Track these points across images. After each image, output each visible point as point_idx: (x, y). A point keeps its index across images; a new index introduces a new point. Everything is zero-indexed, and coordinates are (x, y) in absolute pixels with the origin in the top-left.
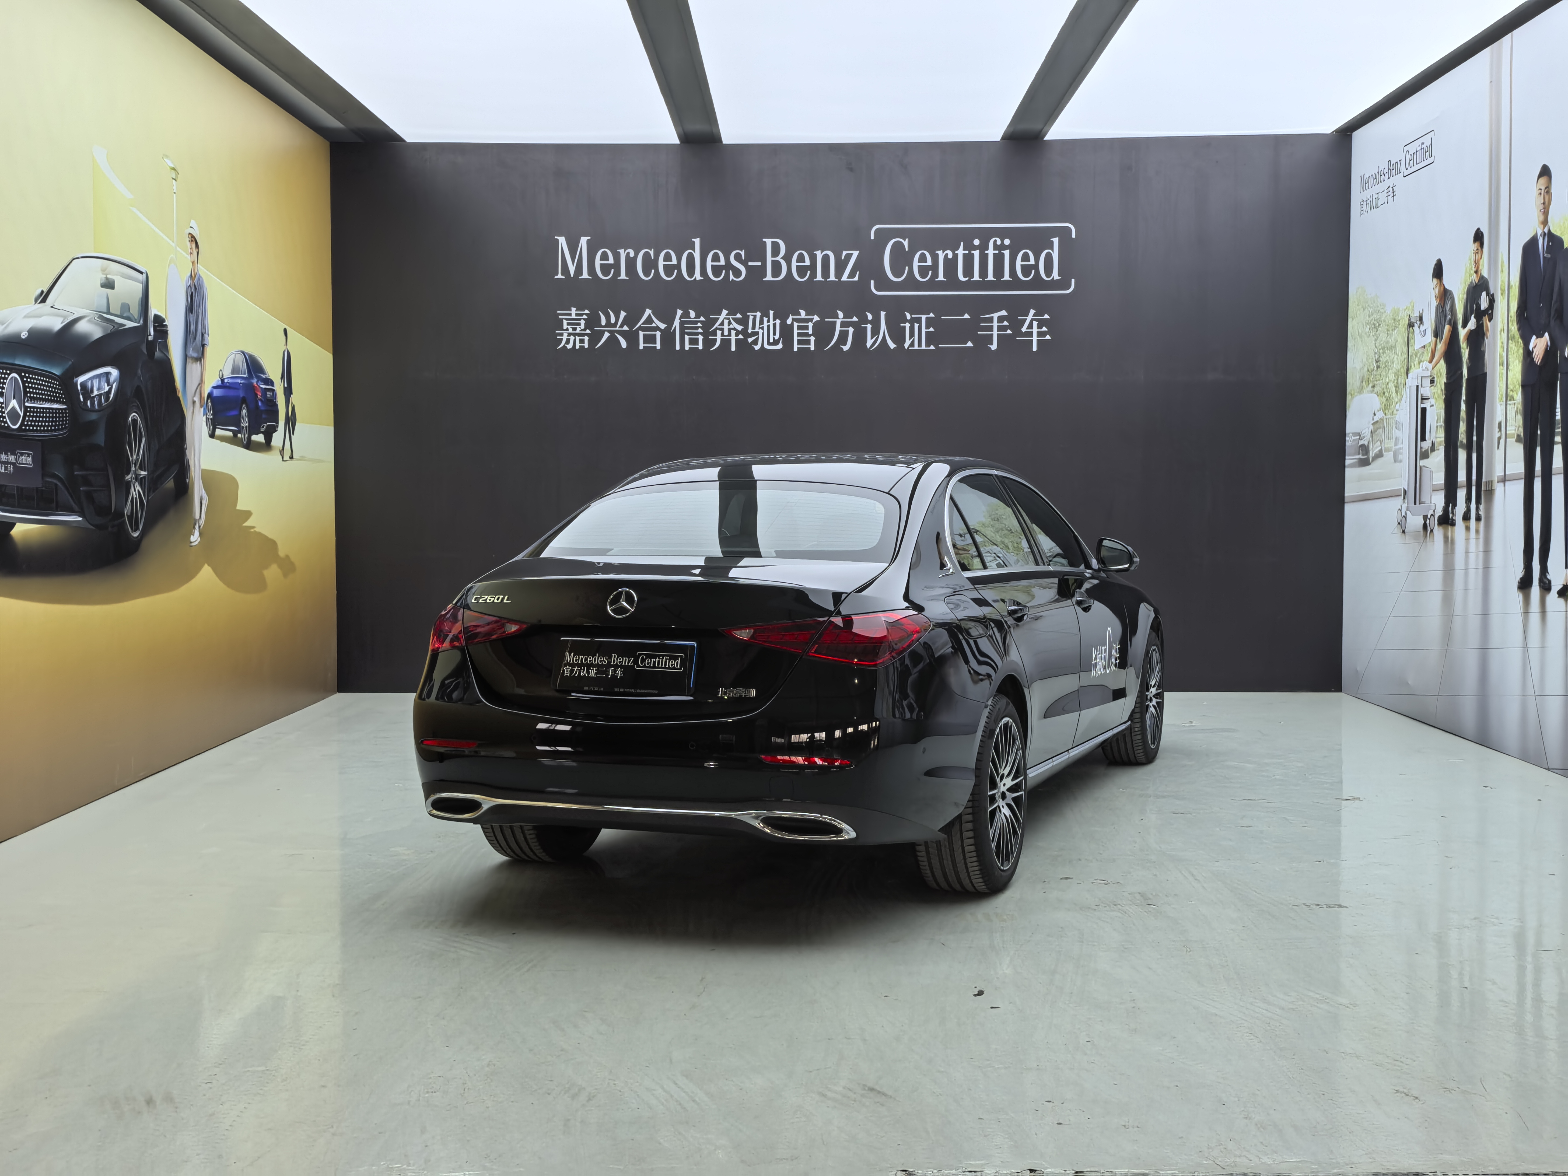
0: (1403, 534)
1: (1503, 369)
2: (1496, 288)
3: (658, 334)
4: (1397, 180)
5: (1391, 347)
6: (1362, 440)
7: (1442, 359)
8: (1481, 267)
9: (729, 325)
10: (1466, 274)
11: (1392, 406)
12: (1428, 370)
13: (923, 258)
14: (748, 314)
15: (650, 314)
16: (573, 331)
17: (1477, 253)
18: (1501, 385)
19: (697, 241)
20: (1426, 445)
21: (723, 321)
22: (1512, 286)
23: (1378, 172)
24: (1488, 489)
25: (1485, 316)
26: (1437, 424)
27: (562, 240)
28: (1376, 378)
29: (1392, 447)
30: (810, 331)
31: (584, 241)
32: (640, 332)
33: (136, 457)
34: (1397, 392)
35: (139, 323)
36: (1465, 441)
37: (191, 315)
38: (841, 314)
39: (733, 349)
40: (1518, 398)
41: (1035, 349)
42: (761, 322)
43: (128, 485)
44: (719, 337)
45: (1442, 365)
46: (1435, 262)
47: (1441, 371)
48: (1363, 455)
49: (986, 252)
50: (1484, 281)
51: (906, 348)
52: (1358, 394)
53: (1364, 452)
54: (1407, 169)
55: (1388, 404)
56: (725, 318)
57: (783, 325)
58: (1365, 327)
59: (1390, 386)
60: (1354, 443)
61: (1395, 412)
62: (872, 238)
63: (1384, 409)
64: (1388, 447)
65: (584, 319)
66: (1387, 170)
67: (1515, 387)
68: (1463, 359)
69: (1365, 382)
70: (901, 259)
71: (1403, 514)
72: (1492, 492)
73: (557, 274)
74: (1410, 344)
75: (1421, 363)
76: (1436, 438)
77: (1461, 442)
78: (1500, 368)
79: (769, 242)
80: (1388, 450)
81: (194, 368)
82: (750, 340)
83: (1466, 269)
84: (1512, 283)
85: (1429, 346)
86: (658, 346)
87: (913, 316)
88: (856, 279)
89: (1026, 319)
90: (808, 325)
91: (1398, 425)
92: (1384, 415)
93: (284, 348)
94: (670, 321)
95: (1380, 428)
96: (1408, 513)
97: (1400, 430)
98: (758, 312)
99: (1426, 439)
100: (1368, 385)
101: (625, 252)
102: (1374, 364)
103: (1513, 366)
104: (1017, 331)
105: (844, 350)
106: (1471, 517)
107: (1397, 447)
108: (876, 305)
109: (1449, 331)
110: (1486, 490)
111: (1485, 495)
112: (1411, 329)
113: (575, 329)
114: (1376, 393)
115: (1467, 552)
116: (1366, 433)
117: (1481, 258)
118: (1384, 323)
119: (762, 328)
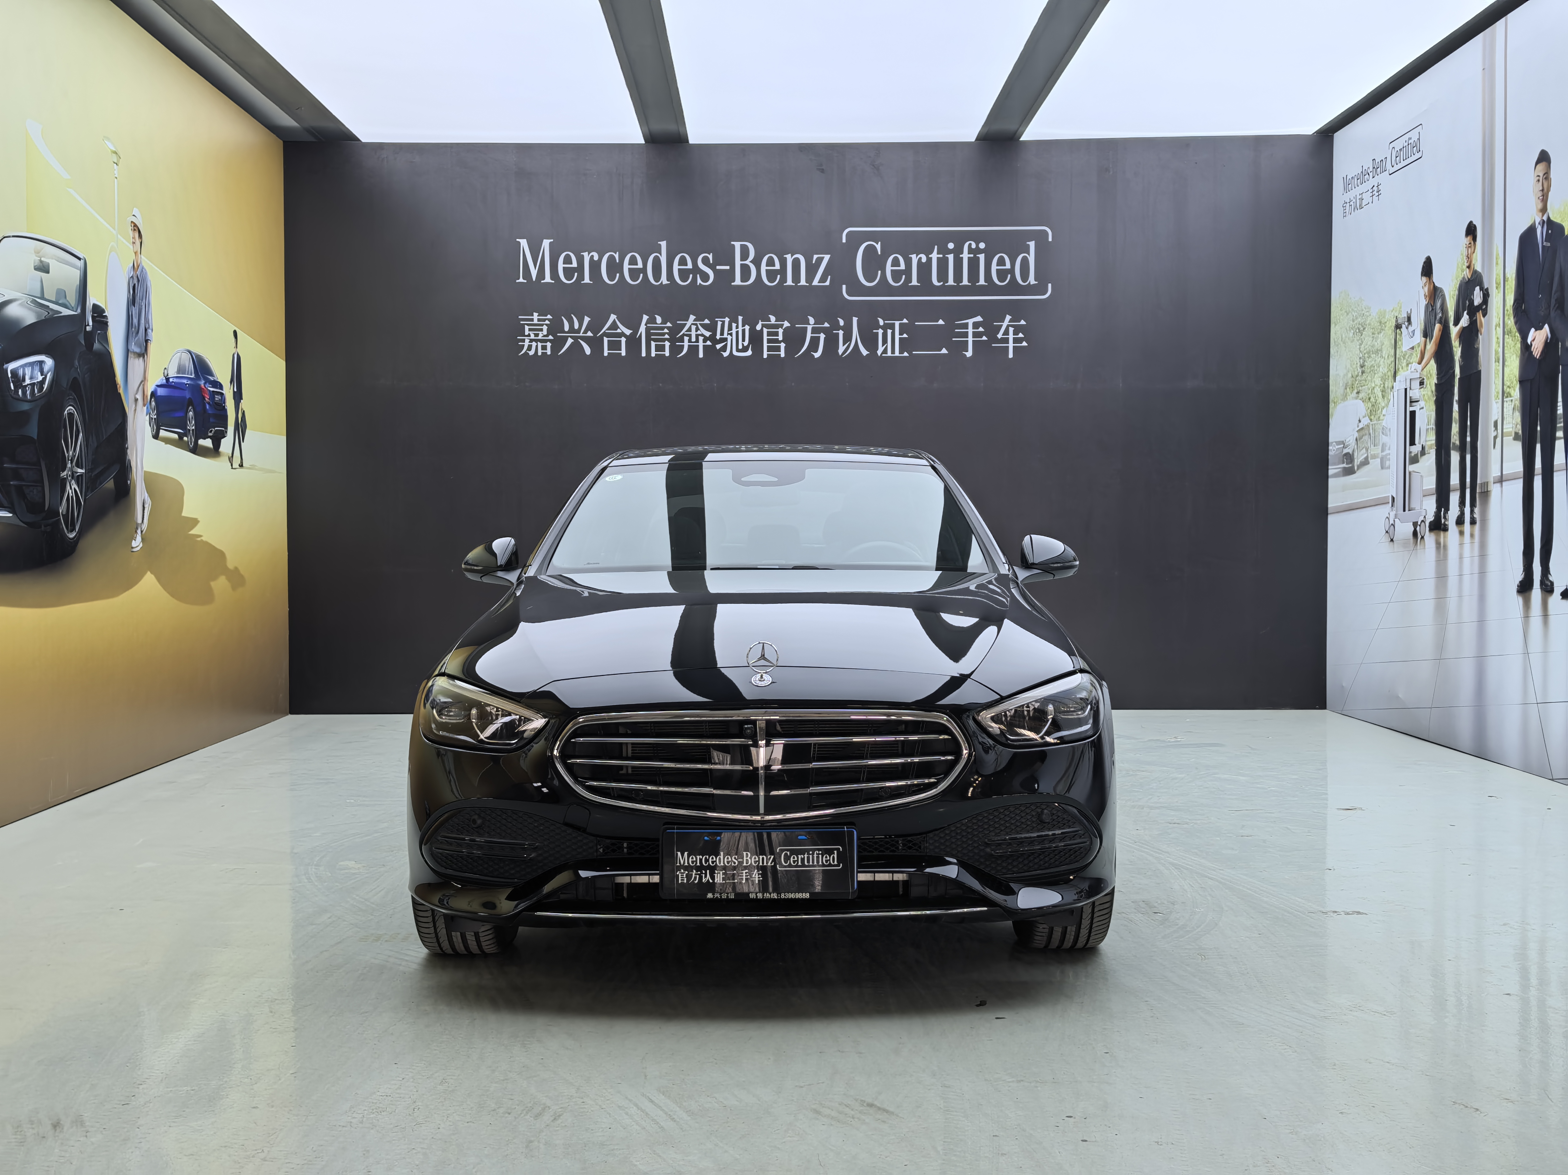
0: (1392, 543)
1: (1499, 366)
2: (1490, 282)
3: (623, 340)
4: (1383, 178)
5: (1377, 350)
6: (1346, 448)
7: (1433, 359)
8: (1473, 262)
9: (696, 331)
10: (1457, 270)
11: (1379, 411)
12: (1417, 372)
13: (896, 263)
14: (716, 319)
15: (615, 320)
16: (535, 337)
17: (1470, 247)
18: (1496, 382)
19: (663, 244)
20: (1416, 449)
21: (690, 327)
22: (1508, 278)
23: (1362, 172)
24: (1483, 491)
25: (1478, 311)
26: (1428, 427)
27: (524, 243)
28: (1360, 384)
29: (1379, 453)
30: (780, 338)
31: (546, 243)
32: (604, 337)
33: (73, 453)
34: (1383, 397)
35: (76, 312)
36: (1458, 443)
37: (133, 307)
38: (812, 320)
39: (701, 355)
40: (1515, 394)
41: (1011, 355)
42: (730, 328)
43: (64, 482)
44: (686, 344)
45: (1433, 366)
46: (1423, 260)
47: (1431, 372)
48: (1347, 464)
49: (961, 256)
50: (1477, 276)
51: (879, 355)
52: (1342, 402)
53: (1349, 461)
54: (1393, 167)
55: (1374, 410)
56: (692, 324)
57: (753, 331)
58: (1349, 332)
59: (1376, 391)
60: (1337, 452)
61: (1382, 417)
62: (844, 241)
63: (1369, 414)
64: (1374, 454)
65: (546, 325)
66: (1371, 169)
67: (1512, 383)
68: (1455, 358)
69: (1349, 388)
70: (874, 263)
71: (1392, 522)
72: (1487, 494)
73: (519, 279)
74: (1398, 346)
75: (1410, 365)
76: (1426, 441)
77: (1454, 444)
78: (1496, 365)
79: (737, 245)
80: (1374, 457)
81: (136, 364)
82: (718, 346)
83: (1458, 264)
84: (1508, 275)
85: (1419, 346)
86: (623, 353)
87: (886, 322)
88: (827, 283)
89: (1002, 325)
90: (778, 331)
91: (1384, 431)
92: (1369, 421)
93: (234, 350)
94: (635, 328)
95: (1366, 435)
96: (1397, 520)
97: (1386, 435)
98: (727, 318)
99: (1416, 443)
100: (1353, 391)
101: (589, 255)
102: (1359, 369)
103: (1509, 362)
104: (993, 338)
105: (815, 357)
106: (1465, 521)
107: (1384, 454)
108: (849, 310)
109: (1440, 330)
110: (1482, 492)
111: (1479, 497)
112: (1398, 330)
113: (536, 335)
114: (1361, 400)
115: (1461, 557)
116: (1351, 441)
117: (1474, 252)
118: (1369, 327)
119: (731, 334)
